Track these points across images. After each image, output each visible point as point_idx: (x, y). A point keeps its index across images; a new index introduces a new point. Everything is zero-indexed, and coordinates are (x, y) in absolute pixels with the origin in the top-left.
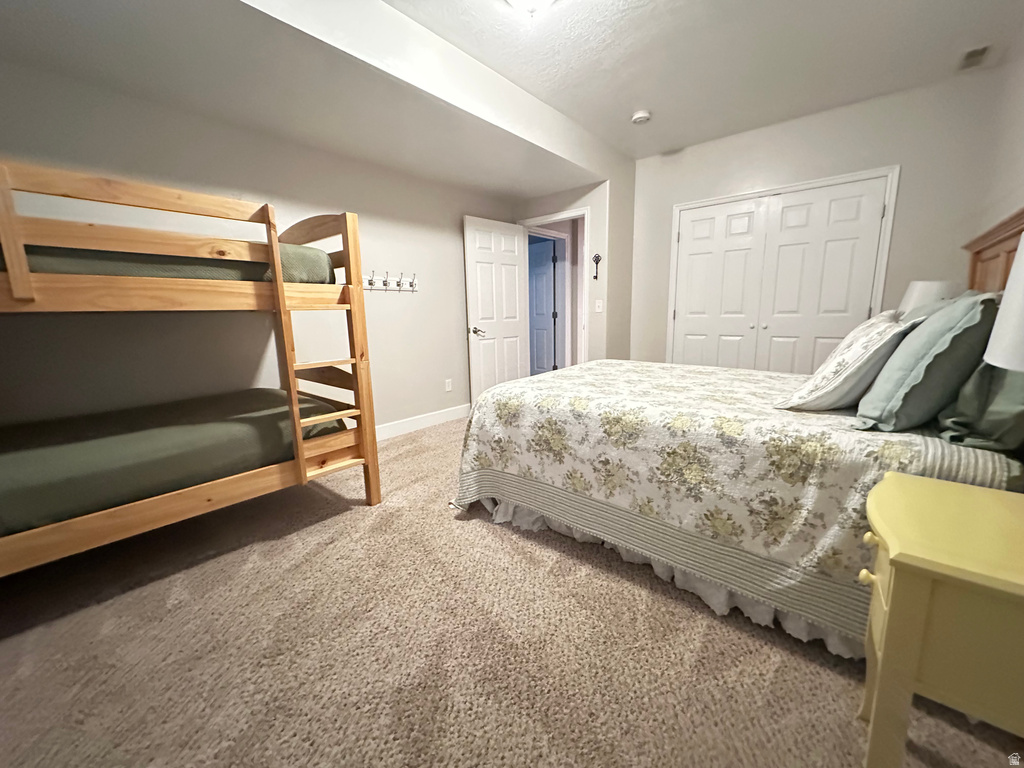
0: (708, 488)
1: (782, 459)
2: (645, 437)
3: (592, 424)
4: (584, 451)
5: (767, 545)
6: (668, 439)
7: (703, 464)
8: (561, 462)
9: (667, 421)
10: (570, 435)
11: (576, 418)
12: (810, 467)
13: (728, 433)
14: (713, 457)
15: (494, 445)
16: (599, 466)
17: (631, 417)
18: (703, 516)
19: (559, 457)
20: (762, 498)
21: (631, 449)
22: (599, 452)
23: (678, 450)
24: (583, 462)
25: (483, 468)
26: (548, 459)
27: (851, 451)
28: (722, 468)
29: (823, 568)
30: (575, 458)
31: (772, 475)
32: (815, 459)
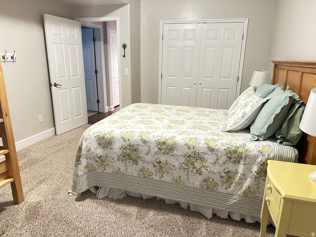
0: (204, 169)
1: (231, 155)
2: (177, 150)
3: (152, 145)
4: (148, 158)
5: (226, 189)
6: (187, 150)
7: (202, 159)
8: (136, 164)
9: (186, 142)
10: (141, 151)
11: (144, 143)
12: (241, 158)
13: (211, 146)
14: (206, 156)
15: (97, 159)
16: (156, 164)
17: (170, 141)
18: (203, 181)
19: (135, 162)
20: (225, 171)
21: (171, 155)
22: (156, 158)
23: (191, 155)
24: (148, 163)
25: (90, 172)
26: (129, 163)
27: (254, 150)
28: (210, 161)
29: (245, 194)
30: (144, 162)
31: (228, 162)
32: (242, 155)
